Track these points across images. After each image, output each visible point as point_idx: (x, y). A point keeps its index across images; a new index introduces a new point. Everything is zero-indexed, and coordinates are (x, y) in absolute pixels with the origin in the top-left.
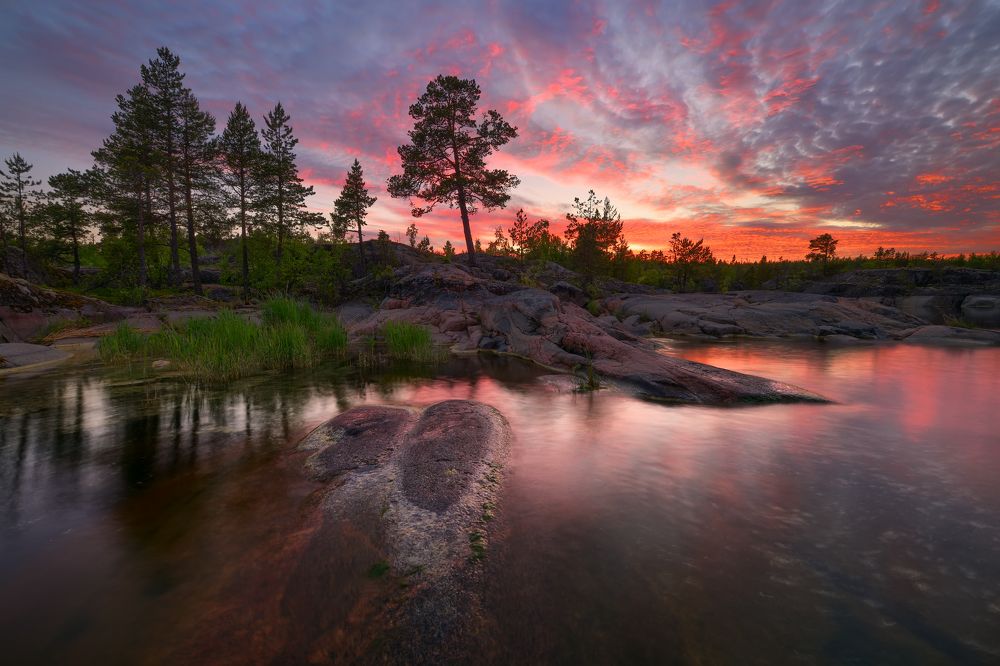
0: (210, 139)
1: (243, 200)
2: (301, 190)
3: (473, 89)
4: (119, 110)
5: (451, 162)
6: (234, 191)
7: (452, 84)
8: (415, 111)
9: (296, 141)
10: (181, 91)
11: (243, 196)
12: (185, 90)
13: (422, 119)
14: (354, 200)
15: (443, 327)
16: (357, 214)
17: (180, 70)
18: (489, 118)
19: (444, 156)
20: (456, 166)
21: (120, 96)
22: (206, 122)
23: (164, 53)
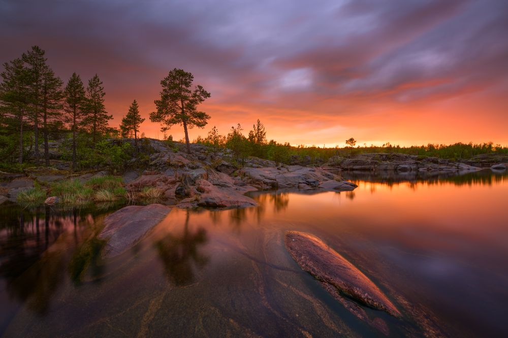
0: (58, 90)
1: (74, 120)
2: (106, 117)
3: (190, 76)
4: (5, 70)
5: (180, 107)
6: (70, 115)
7: (181, 73)
8: (164, 83)
9: (104, 94)
10: (44, 67)
11: (75, 118)
12: (46, 67)
13: (166, 88)
14: (132, 120)
15: (167, 183)
16: (135, 126)
17: (44, 57)
18: (198, 89)
19: (177, 105)
20: (182, 109)
21: (6, 64)
22: (57, 82)
23: (36, 49)
